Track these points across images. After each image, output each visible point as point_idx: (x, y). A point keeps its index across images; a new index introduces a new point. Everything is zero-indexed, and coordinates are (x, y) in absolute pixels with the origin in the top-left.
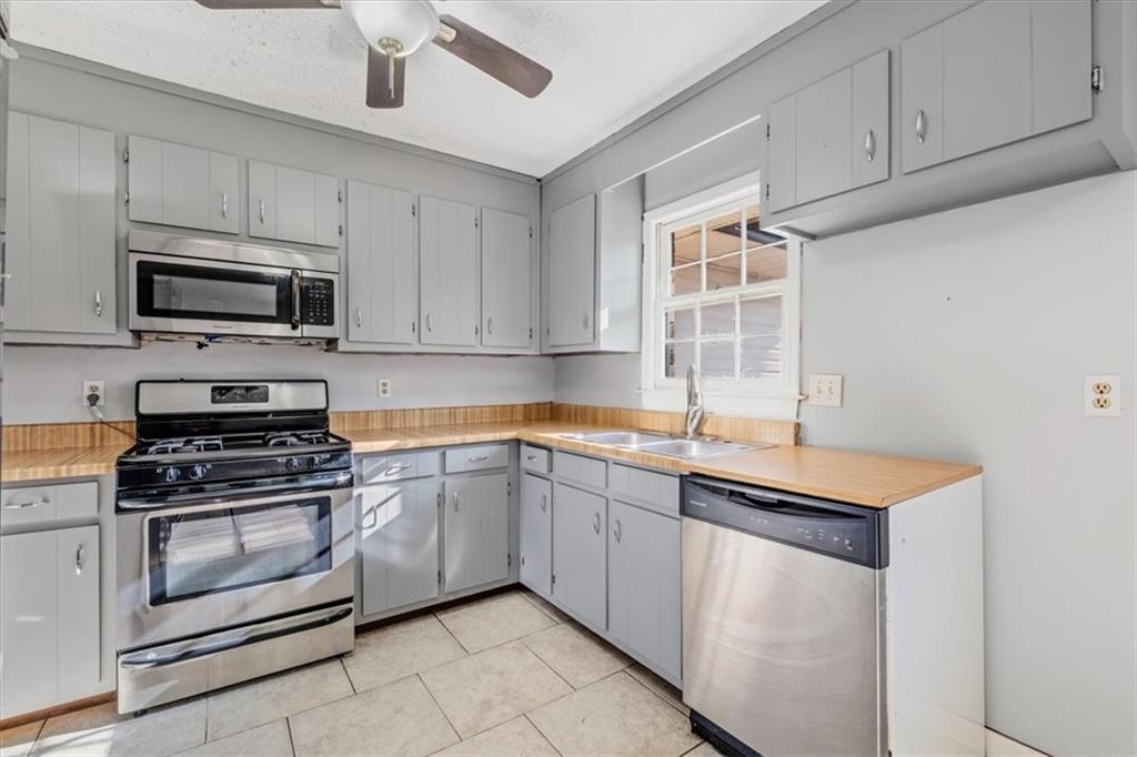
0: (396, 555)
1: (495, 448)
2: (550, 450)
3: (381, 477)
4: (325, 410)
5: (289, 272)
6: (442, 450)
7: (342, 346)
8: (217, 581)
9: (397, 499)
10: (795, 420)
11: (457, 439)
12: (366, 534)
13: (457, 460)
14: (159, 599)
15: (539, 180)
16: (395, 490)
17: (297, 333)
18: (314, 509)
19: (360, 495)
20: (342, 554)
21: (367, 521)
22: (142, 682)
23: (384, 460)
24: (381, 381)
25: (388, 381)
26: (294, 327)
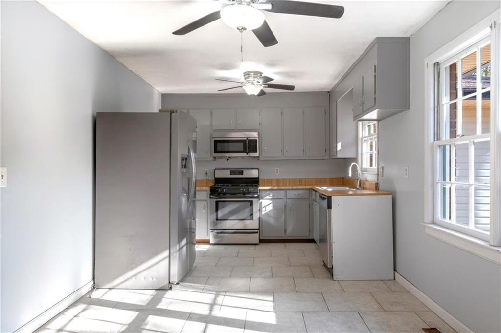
0: (272, 221)
1: (304, 191)
2: (316, 191)
3: (267, 197)
4: (258, 178)
5: (245, 139)
6: (285, 191)
7: (261, 158)
8: (229, 217)
9: (271, 204)
10: (376, 181)
11: (290, 187)
12: (263, 213)
13: (291, 194)
14: (217, 219)
15: (329, 92)
16: (271, 201)
17: (248, 155)
18: (249, 203)
19: (262, 202)
20: (256, 216)
21: (263, 210)
22: (215, 237)
23: (268, 192)
24: (276, 169)
25: (278, 169)
26: (247, 154)
